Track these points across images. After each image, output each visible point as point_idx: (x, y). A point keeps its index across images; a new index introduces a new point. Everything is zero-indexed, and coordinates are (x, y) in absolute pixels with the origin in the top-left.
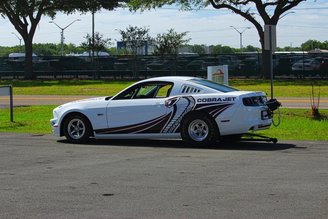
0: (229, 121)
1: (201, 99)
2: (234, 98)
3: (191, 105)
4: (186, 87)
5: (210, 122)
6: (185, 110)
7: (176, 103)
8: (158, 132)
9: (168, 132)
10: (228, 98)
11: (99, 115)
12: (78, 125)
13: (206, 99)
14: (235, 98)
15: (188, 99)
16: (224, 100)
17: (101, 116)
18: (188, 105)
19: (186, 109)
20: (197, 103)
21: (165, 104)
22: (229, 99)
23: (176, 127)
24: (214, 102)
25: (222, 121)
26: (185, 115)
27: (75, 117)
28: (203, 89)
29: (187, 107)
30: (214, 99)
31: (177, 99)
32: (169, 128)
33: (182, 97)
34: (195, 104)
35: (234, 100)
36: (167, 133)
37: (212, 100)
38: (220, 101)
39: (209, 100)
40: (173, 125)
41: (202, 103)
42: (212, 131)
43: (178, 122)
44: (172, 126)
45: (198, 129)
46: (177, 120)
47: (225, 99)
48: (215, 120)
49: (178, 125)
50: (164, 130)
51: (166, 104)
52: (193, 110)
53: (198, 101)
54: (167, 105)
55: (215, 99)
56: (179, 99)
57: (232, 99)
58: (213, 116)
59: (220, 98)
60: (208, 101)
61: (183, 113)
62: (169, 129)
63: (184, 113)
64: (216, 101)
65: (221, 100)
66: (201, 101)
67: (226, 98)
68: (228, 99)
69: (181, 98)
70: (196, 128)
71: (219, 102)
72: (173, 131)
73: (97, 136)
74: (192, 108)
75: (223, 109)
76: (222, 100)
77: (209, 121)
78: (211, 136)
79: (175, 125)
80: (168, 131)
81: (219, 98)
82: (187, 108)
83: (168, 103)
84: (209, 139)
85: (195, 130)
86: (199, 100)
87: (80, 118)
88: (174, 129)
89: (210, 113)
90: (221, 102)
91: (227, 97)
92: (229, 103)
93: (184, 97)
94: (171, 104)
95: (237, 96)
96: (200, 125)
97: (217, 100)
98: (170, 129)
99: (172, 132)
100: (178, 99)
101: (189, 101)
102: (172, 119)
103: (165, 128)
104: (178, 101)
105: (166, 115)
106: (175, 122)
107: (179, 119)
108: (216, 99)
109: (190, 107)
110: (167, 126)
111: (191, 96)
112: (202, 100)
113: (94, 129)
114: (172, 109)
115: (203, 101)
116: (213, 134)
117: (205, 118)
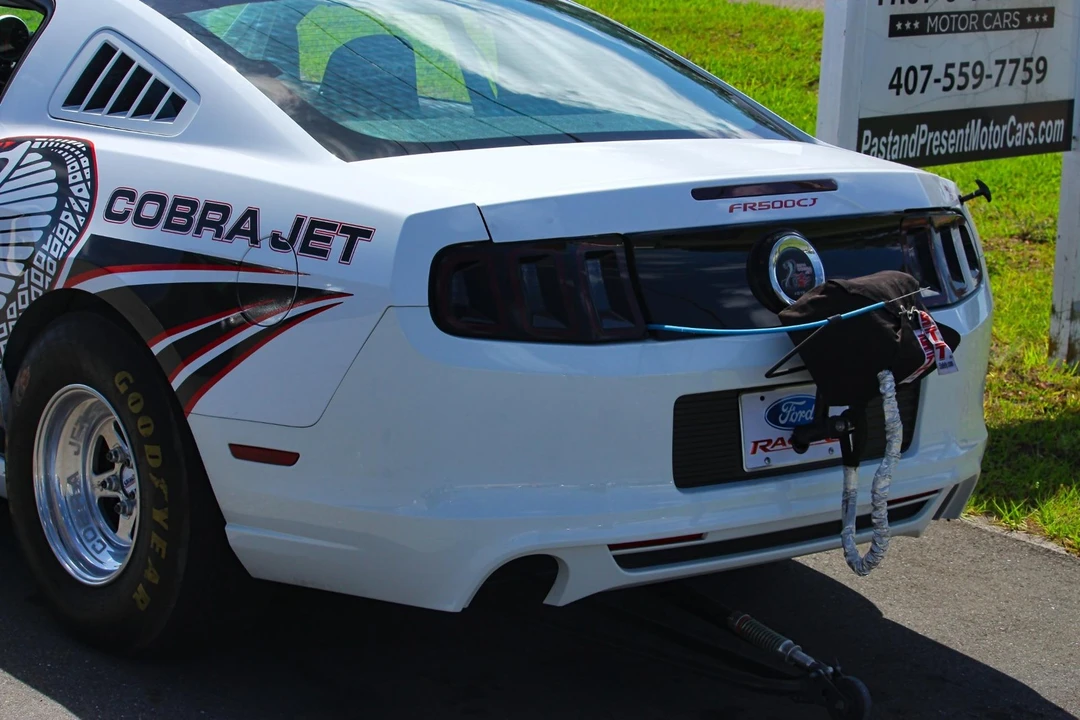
0: (288, 458)
1: (131, 196)
2: (354, 234)
3: (62, 239)
4: (107, 51)
6: (22, 278)
10: (313, 224)
13: (162, 201)
14: (367, 234)
15: (62, 174)
16: (276, 242)
18: (46, 234)
19: (30, 263)
20: (100, 226)
22: (314, 234)
24: (204, 244)
25: (240, 452)
26: (21, 319)
28: (199, 99)
29: (37, 246)
30: (210, 215)
31: (5, 163)
33: (40, 149)
34: (79, 235)
35: (347, 256)
37: (197, 217)
38: (247, 243)
39: (182, 212)
45: (118, 466)
47: (286, 234)
48: (191, 419)
52: (59, 285)
53: (110, 215)
55: (218, 216)
56: (18, 165)
57: (339, 242)
59: (254, 215)
60: (169, 226)
61: (9, 298)
63: (14, 294)
64: (218, 235)
65: (255, 235)
66: (126, 216)
67: (299, 221)
68: (309, 236)
69: (28, 157)
70: (104, 458)
71: (237, 250)
74: (61, 263)
75: (254, 330)
76: (265, 230)
78: (152, 575)
81: (249, 213)
82: (33, 256)
84: (135, 595)
89: (157, 349)
90: (255, 256)
91: (309, 214)
92: (304, 283)
93: (44, 153)
95: (386, 217)
97: (228, 227)
100: (14, 157)
101: (64, 193)
104: (7, 179)
108: (225, 210)
109: (50, 253)
111: (90, 151)
112: (133, 207)
115: (139, 220)
116: (164, 552)
117: (123, 388)
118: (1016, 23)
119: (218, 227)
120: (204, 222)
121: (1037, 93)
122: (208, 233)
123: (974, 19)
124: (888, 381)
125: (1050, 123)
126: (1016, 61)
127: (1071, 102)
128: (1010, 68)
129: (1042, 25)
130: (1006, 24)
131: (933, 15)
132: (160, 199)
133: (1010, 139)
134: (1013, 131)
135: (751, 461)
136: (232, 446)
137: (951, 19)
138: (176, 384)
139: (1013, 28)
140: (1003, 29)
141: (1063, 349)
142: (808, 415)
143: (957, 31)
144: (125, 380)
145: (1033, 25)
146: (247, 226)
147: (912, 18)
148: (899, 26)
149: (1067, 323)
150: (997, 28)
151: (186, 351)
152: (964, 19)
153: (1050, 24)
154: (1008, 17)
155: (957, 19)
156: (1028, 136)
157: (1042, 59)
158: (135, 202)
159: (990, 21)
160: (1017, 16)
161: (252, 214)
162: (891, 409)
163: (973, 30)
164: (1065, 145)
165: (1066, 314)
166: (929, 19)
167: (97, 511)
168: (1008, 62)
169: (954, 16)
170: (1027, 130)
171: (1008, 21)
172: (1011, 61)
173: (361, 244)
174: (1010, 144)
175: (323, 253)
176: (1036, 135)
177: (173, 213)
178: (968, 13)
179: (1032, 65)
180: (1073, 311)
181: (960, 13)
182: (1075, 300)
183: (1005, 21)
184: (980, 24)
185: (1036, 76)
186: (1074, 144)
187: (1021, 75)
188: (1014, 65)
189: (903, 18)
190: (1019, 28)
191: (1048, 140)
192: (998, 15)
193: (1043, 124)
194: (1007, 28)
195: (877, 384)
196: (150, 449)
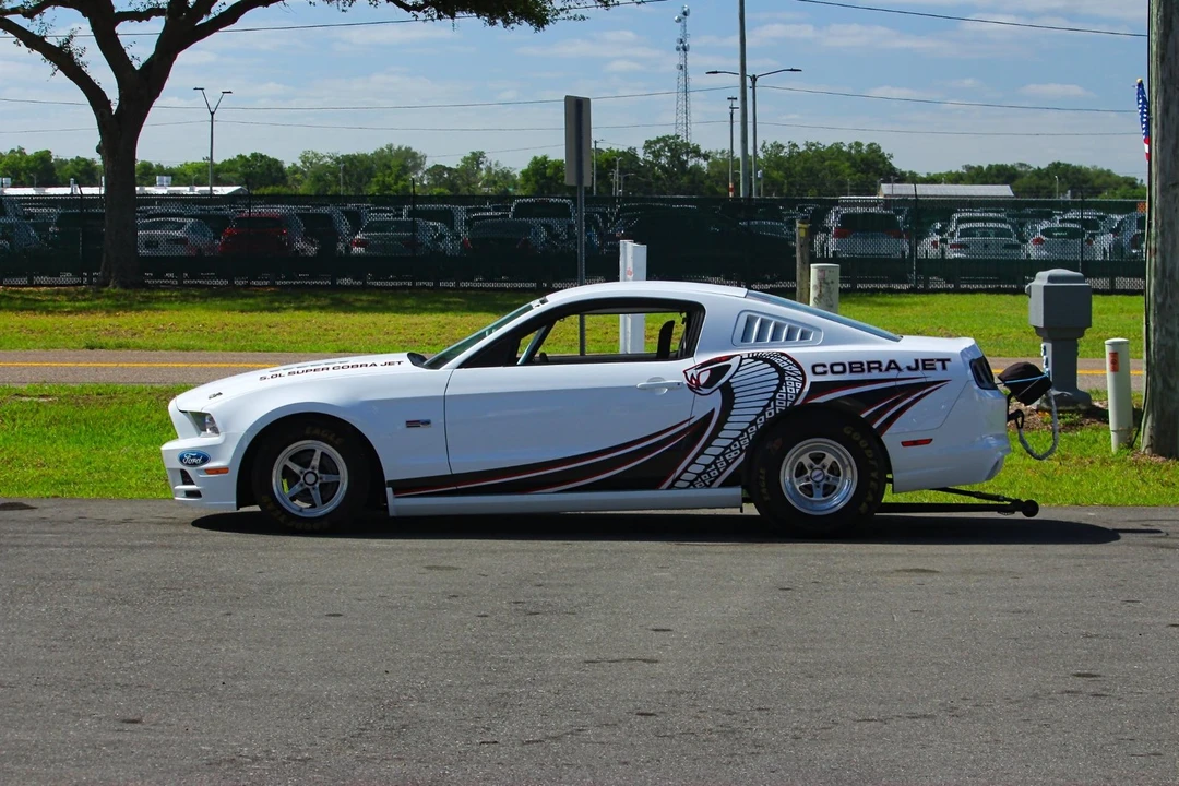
0: (928, 441)
1: (824, 366)
2: (943, 361)
3: (792, 387)
4: (750, 322)
5: (867, 448)
6: (768, 405)
7: (731, 378)
8: (655, 485)
9: (692, 483)
10: (924, 361)
11: (411, 424)
12: (316, 462)
13: (843, 365)
14: (949, 360)
15: (773, 364)
16: (909, 368)
17: (422, 430)
18: (779, 387)
19: (773, 399)
20: (811, 378)
21: (686, 382)
22: (926, 363)
23: (729, 464)
24: (875, 374)
25: (905, 444)
26: (767, 422)
27: (307, 432)
28: (819, 330)
29: (776, 392)
30: (872, 365)
31: (730, 366)
32: (700, 469)
33: (749, 358)
34: (804, 382)
35: (944, 367)
36: (687, 487)
37: (865, 366)
38: (896, 371)
39: (856, 366)
40: (717, 457)
41: (829, 377)
42: (874, 480)
43: (741, 449)
44: (714, 462)
45: (810, 472)
46: (736, 439)
47: (914, 366)
48: (883, 438)
49: (735, 459)
50: (678, 479)
51: (691, 382)
52: (798, 402)
53: (815, 372)
54: (694, 386)
55: (876, 365)
56: (740, 365)
57: (939, 365)
58: (875, 426)
59: (894, 362)
60: (851, 372)
61: (758, 415)
62: (699, 475)
63: (763, 413)
64: (881, 370)
65: (898, 368)
66: (825, 373)
67: (917, 361)
68: (924, 364)
69: (744, 362)
70: (801, 471)
71: (893, 374)
72: (712, 482)
73: (396, 504)
74: (798, 395)
75: (909, 399)
76: (902, 365)
77: (861, 442)
78: (871, 498)
79: (725, 460)
80: (696, 480)
81: (891, 362)
82: (775, 396)
83: (698, 380)
85: (798, 477)
86: (818, 369)
87: (331, 438)
88: (721, 473)
89: (863, 416)
90: (901, 375)
91: (920, 358)
92: (928, 380)
93: (756, 358)
94: (709, 384)
95: (954, 354)
96: (818, 458)
97: (884, 368)
98: (704, 472)
99: (708, 486)
100: (734, 363)
101: (780, 371)
102: (714, 436)
103: (685, 470)
104: (737, 371)
105: (692, 422)
106: (729, 447)
107: (742, 435)
108: (879, 363)
109: (787, 393)
110: (693, 462)
111: (783, 354)
112: (828, 369)
113: (387, 479)
114: (714, 401)
115: (833, 372)
117: (848, 433)
120: (870, 368)
122: (875, 371)
136: (902, 443)
144: (850, 429)
146: (893, 366)
158: (827, 367)
173: (948, 363)
175: (934, 369)
177: (852, 367)
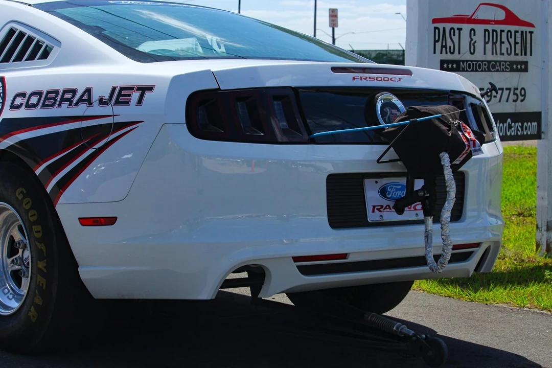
0: (111, 221)
1: (24, 95)
2: (144, 90)
4: (12, 32)
10: (121, 89)
14: (150, 89)
16: (102, 102)
20: (8, 112)
22: (122, 94)
24: (65, 110)
25: (85, 221)
30: (66, 96)
35: (140, 101)
37: (59, 98)
38: (86, 105)
39: (51, 97)
45: (20, 251)
47: (107, 97)
53: (13, 107)
55: (70, 95)
57: (136, 95)
59: (90, 90)
60: (44, 105)
64: (70, 105)
65: (89, 102)
66: (21, 106)
67: (114, 89)
68: (120, 95)
71: (81, 109)
75: (90, 151)
76: (95, 97)
78: (39, 301)
81: (86, 90)
84: (30, 314)
85: (9, 256)
89: (38, 172)
90: (91, 111)
91: (119, 84)
92: (117, 120)
95: (161, 79)
97: (75, 100)
108: (74, 92)
112: (26, 101)
115: (28, 106)
116: (44, 286)
117: (20, 197)
118: (508, 69)
119: (70, 101)
120: (63, 100)
121: (521, 107)
122: (65, 105)
123: (485, 65)
124: (445, 158)
125: (529, 124)
126: (509, 89)
127: (540, 113)
128: (506, 93)
129: (521, 70)
130: (503, 68)
131: (463, 61)
132: (39, 94)
133: (509, 131)
134: (510, 127)
135: (372, 217)
136: (80, 219)
137: (473, 64)
138: (49, 190)
139: (506, 71)
140: (501, 71)
141: (544, 247)
142: (403, 194)
143: (477, 71)
144: (22, 192)
145: (517, 70)
146: (86, 97)
147: (452, 62)
148: (445, 66)
149: (545, 233)
150: (498, 71)
151: (53, 170)
152: (480, 64)
153: (526, 70)
154: (503, 65)
155: (476, 64)
156: (518, 130)
157: (523, 89)
158: (26, 98)
159: (494, 66)
160: (508, 65)
161: (88, 91)
162: (448, 173)
163: (485, 71)
164: (538, 136)
165: (544, 228)
166: (461, 63)
167: (10, 279)
168: (505, 89)
169: (474, 63)
170: (517, 127)
171: (504, 67)
172: (507, 89)
173: (148, 94)
174: (508, 134)
175: (127, 103)
176: (522, 130)
177: (46, 98)
178: (482, 61)
179: (518, 92)
180: (548, 226)
181: (478, 61)
182: (549, 220)
183: (502, 67)
184: (488, 68)
185: (520, 98)
186: (543, 136)
187: (512, 97)
188: (508, 91)
189: (448, 62)
190: (510, 71)
191: (529, 133)
192: (498, 63)
193: (525, 124)
194: (503, 71)
195: (439, 160)
196: (36, 228)
